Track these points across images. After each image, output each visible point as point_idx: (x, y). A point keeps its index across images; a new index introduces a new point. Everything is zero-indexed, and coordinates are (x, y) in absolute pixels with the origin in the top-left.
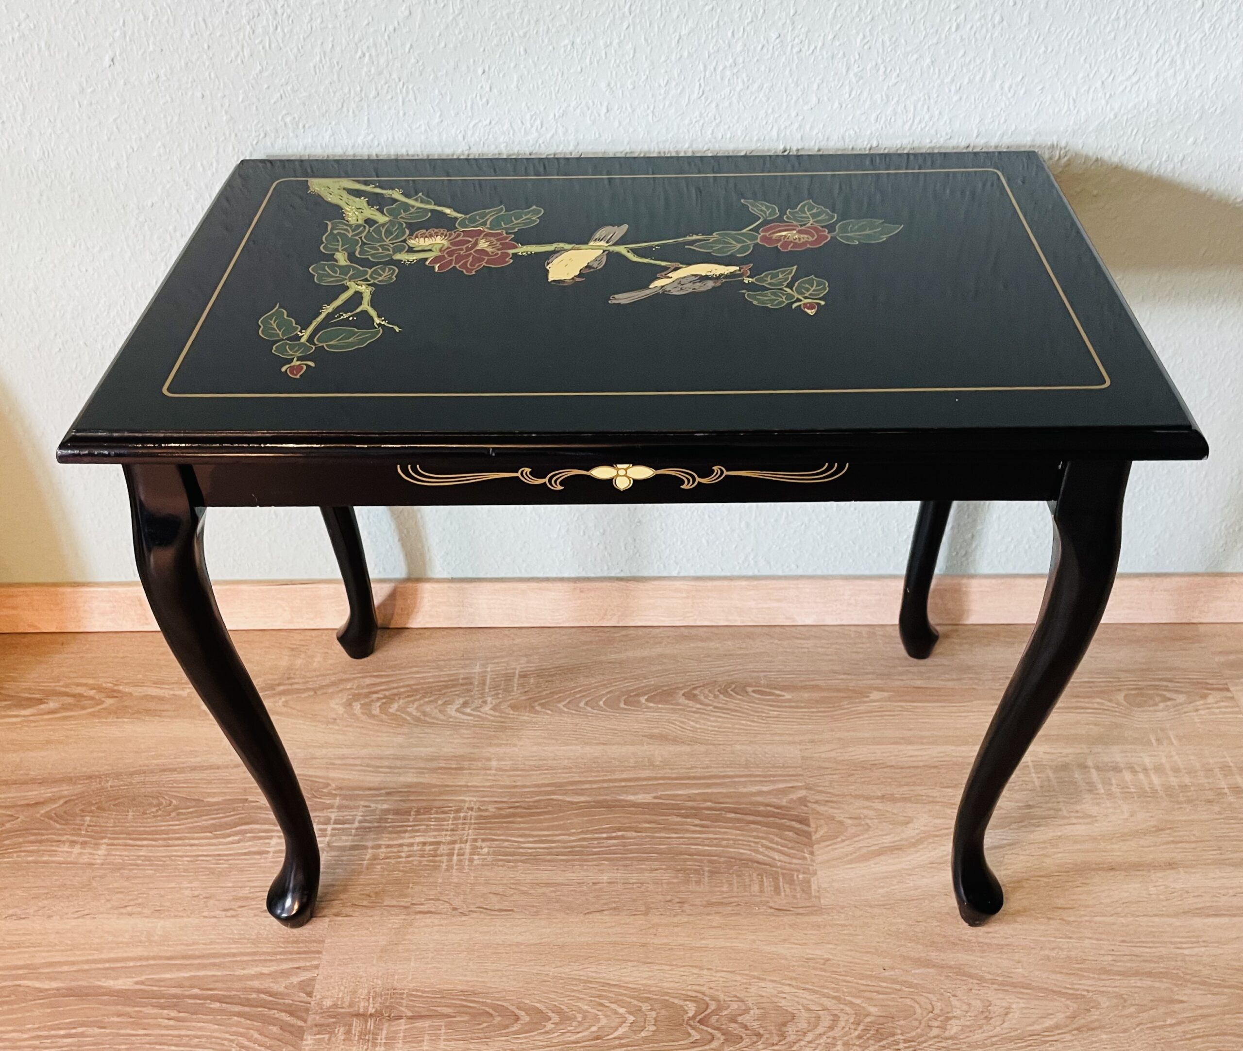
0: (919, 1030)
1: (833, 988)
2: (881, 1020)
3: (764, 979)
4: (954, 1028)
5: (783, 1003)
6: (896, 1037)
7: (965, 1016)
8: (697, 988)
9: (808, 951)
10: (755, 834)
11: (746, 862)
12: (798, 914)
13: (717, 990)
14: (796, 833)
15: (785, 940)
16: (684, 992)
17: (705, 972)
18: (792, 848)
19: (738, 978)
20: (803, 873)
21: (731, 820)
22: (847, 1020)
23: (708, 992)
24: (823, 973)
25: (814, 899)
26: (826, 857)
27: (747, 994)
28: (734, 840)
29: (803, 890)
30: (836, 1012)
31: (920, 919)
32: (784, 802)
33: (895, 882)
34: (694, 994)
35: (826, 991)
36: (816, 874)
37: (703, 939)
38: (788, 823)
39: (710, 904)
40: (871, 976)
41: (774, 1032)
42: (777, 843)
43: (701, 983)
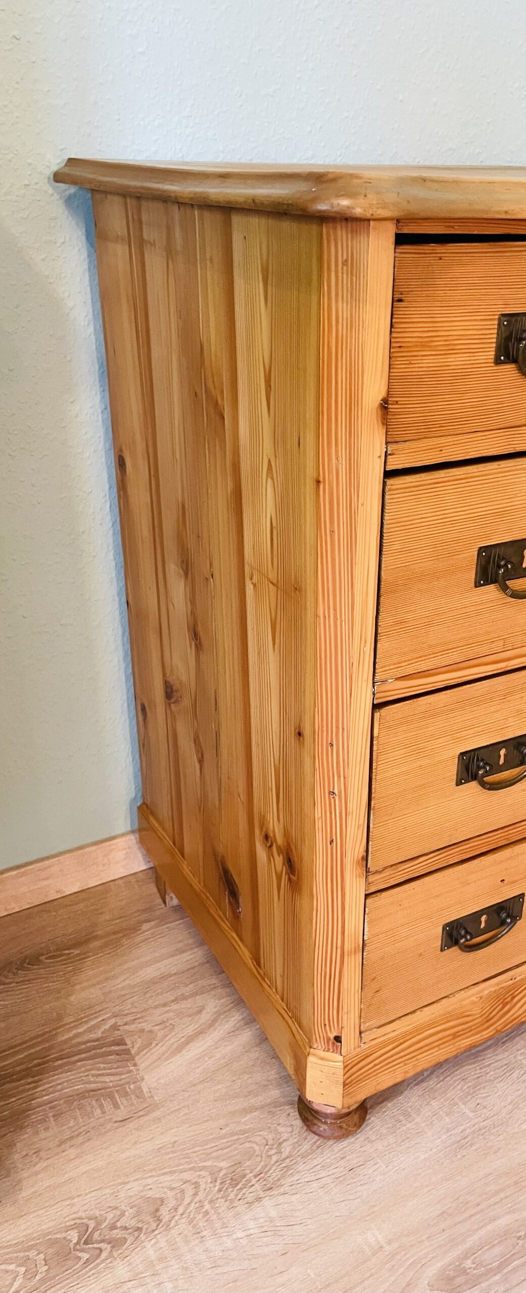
0: (262, 1163)
1: (187, 1163)
2: (232, 1169)
3: (129, 1182)
4: (287, 1149)
5: (150, 1194)
6: (248, 1177)
7: (291, 1136)
8: (74, 1216)
9: (158, 1142)
10: (83, 1069)
11: (82, 1095)
12: (139, 1117)
13: (91, 1210)
14: (118, 1055)
15: (135, 1143)
16: (63, 1225)
17: (76, 1200)
18: (118, 1068)
19: (108, 1191)
20: (133, 1083)
21: (61, 1066)
22: (206, 1182)
23: (84, 1215)
24: (175, 1154)
25: (148, 1100)
26: (147, 1063)
27: (118, 1201)
28: (67, 1081)
29: (137, 1097)
30: (195, 1180)
31: (234, 1078)
32: (99, 1034)
33: (207, 1058)
34: (72, 1223)
35: (181, 1167)
36: (143, 1079)
37: (65, 1174)
38: (109, 1049)
39: (62, 1142)
40: (213, 1139)
41: (151, 1220)
42: (104, 1069)
43: (75, 1211)
